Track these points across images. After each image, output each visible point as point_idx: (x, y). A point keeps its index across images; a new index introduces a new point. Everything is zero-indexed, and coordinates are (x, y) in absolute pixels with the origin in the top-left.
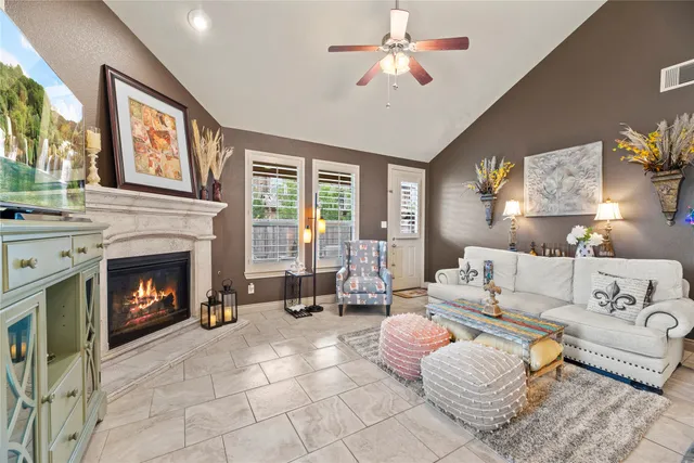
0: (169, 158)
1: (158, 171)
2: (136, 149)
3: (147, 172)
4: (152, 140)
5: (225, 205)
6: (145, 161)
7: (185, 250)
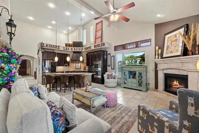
0: (175, 46)
2: (167, 49)
3: (168, 53)
6: (168, 51)
7: (185, 74)
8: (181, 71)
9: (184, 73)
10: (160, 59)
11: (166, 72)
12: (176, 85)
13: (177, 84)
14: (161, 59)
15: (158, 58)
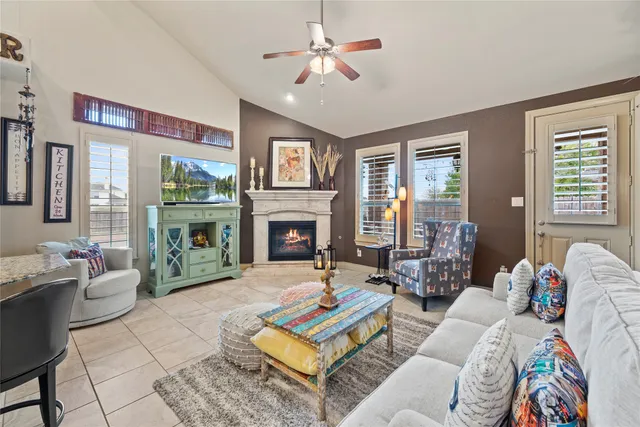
0: (297, 170)
1: (290, 179)
2: (280, 171)
3: (284, 180)
4: (289, 163)
5: (336, 192)
6: (284, 175)
7: (311, 220)
8: (305, 215)
9: (310, 218)
10: (261, 190)
11: (273, 218)
12: (292, 239)
13: (295, 235)
14: (265, 189)
15: (257, 188)
